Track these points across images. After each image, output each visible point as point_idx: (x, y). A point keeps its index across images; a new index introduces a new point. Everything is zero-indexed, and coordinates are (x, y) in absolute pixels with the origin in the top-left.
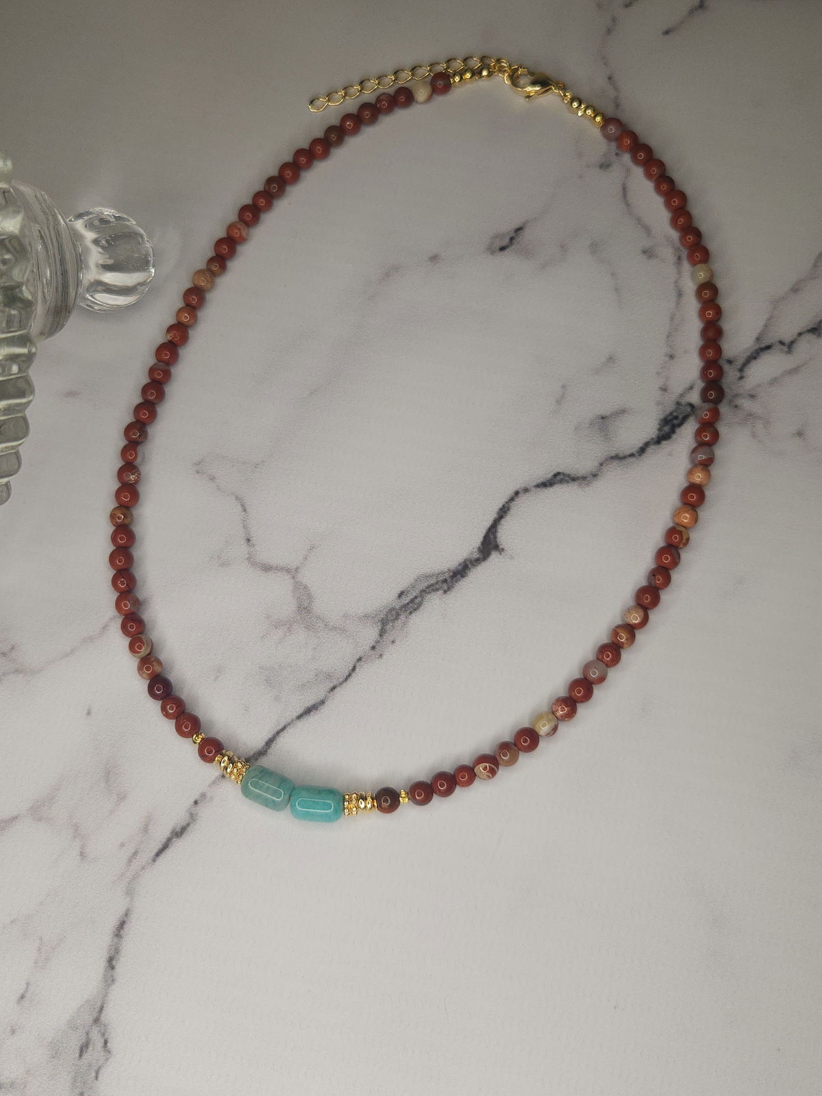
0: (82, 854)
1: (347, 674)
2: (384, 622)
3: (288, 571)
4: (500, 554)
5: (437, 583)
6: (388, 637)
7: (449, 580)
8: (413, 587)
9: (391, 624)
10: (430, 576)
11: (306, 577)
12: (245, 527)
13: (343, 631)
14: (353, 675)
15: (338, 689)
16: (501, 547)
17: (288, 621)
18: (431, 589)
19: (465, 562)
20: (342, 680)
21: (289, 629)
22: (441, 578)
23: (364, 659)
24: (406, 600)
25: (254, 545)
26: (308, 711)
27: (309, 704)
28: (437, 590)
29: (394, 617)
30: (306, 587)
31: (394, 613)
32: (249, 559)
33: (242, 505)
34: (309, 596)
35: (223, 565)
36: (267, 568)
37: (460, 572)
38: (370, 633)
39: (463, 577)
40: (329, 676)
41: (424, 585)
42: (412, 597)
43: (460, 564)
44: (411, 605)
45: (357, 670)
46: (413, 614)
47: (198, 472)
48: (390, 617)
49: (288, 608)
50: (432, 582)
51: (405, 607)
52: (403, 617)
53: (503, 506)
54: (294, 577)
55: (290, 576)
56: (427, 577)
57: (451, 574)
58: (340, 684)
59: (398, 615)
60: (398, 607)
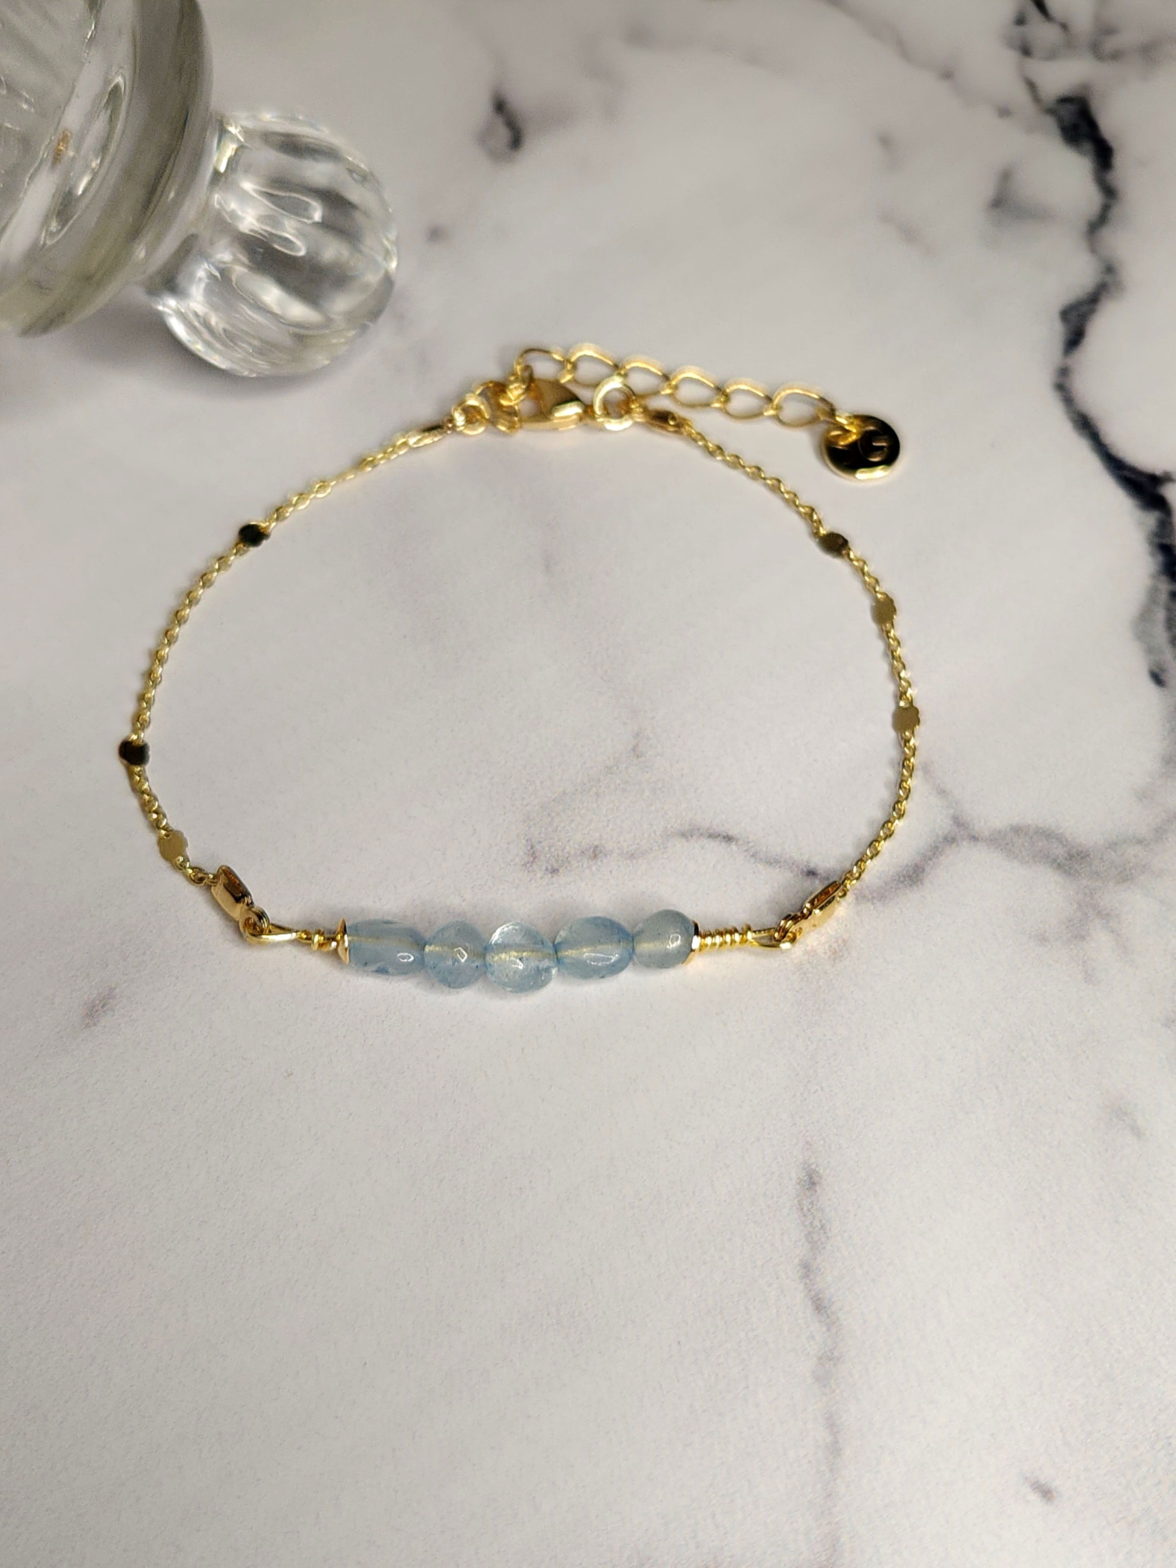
30: (1017, 830)
54: (974, 838)
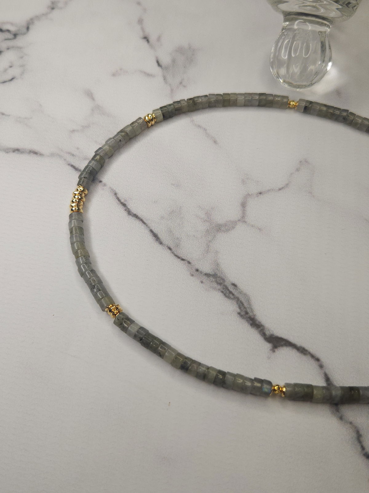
0: (73, 131)
1: (180, 255)
2: (215, 276)
3: (243, 217)
4: (270, 350)
5: (245, 308)
6: (205, 279)
7: (248, 316)
8: (241, 292)
9: (214, 280)
10: (249, 303)
11: (240, 227)
12: (269, 191)
13: (207, 251)
14: (179, 260)
15: (169, 251)
16: (276, 350)
17: (211, 220)
18: (240, 304)
19: (262, 325)
20: (175, 253)
21: (205, 221)
22: (248, 310)
23: (189, 265)
24: (231, 288)
25: (257, 197)
26: (155, 236)
27: (159, 236)
28: (240, 308)
29: (219, 282)
31: (221, 281)
32: (249, 195)
33: (283, 188)
34: (228, 230)
35: (243, 182)
36: (244, 205)
37: (254, 323)
38: (206, 268)
39: (251, 325)
40: (177, 246)
41: (242, 299)
42: (233, 292)
43: (260, 322)
44: (228, 292)
45: (182, 262)
46: (221, 294)
47: (300, 162)
48: (218, 280)
49: (219, 219)
50: (246, 304)
51: (226, 288)
52: (219, 287)
53: (306, 351)
55: (240, 218)
56: (249, 301)
57: (252, 317)
58: (173, 253)
59: (220, 284)
60: (226, 283)
